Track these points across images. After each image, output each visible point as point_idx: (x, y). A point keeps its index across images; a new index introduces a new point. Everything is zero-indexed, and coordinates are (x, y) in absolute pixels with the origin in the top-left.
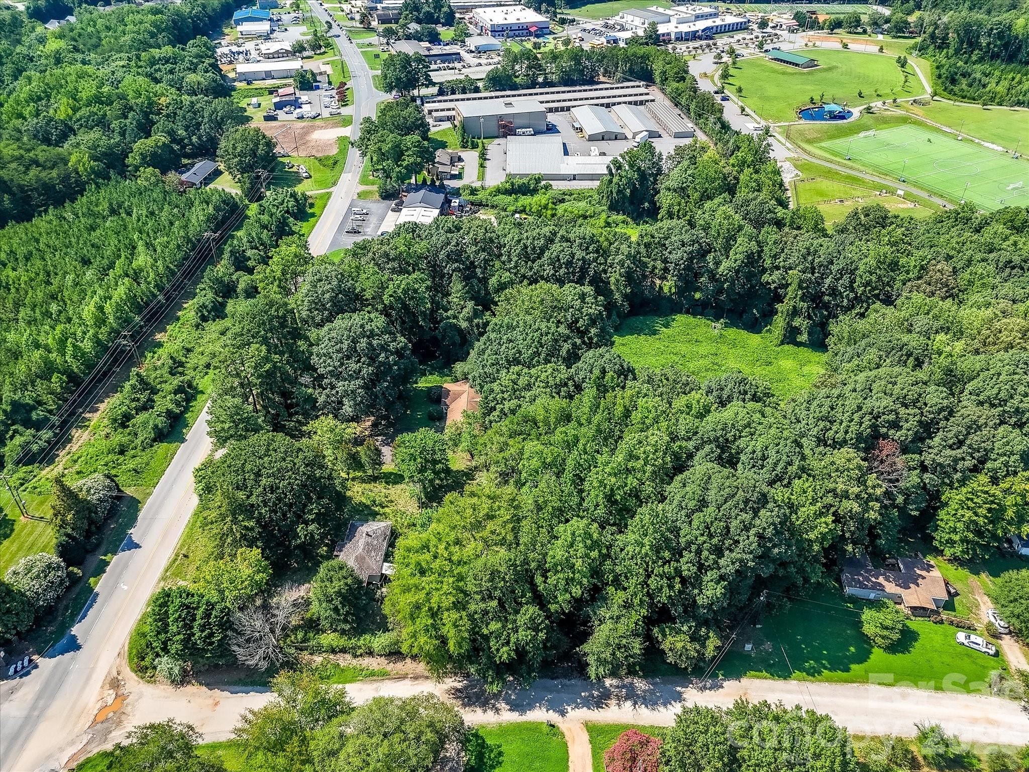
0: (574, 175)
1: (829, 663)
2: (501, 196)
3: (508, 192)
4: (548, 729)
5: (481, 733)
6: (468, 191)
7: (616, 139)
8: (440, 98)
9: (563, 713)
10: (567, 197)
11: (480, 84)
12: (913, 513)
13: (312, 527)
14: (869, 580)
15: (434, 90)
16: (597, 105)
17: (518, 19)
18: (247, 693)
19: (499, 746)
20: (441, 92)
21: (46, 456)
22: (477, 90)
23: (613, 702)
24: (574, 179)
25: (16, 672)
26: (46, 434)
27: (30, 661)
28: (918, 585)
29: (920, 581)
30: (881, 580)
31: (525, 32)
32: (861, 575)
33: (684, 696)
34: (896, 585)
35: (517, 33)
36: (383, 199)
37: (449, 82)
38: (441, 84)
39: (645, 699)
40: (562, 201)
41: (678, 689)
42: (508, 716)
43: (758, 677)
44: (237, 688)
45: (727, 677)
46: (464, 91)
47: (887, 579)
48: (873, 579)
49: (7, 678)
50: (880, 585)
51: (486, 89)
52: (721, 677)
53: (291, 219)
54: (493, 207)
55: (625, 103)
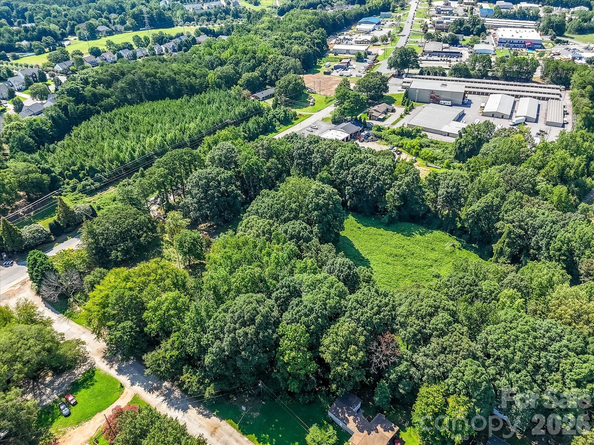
0: (448, 133)
1: (276, 443)
2: (394, 135)
3: (398, 134)
4: (119, 386)
5: (96, 372)
6: (376, 128)
7: (502, 117)
8: (418, 76)
9: (133, 384)
10: (433, 145)
11: (447, 72)
12: (401, 391)
13: (119, 254)
14: (343, 413)
15: (417, 71)
16: (509, 95)
17: (521, 37)
18: (49, 309)
19: (96, 381)
20: (421, 73)
21: (91, 193)
22: (444, 75)
23: (157, 393)
24: (448, 136)
25: (5, 264)
26: (97, 184)
27: (12, 263)
28: (369, 434)
29: (373, 433)
30: (351, 419)
31: (522, 45)
32: (342, 408)
33: (189, 411)
34: (357, 426)
35: (516, 45)
36: (333, 123)
37: (427, 67)
38: (422, 68)
39: (171, 401)
40: (428, 146)
41: (190, 406)
42: (113, 372)
43: (232, 425)
44: (49, 306)
45: (217, 415)
46: (435, 74)
47: (354, 420)
48: (346, 415)
49: (2, 265)
50: (348, 421)
51: (451, 75)
52: (215, 413)
53: (278, 123)
54: (386, 140)
55: (531, 97)
